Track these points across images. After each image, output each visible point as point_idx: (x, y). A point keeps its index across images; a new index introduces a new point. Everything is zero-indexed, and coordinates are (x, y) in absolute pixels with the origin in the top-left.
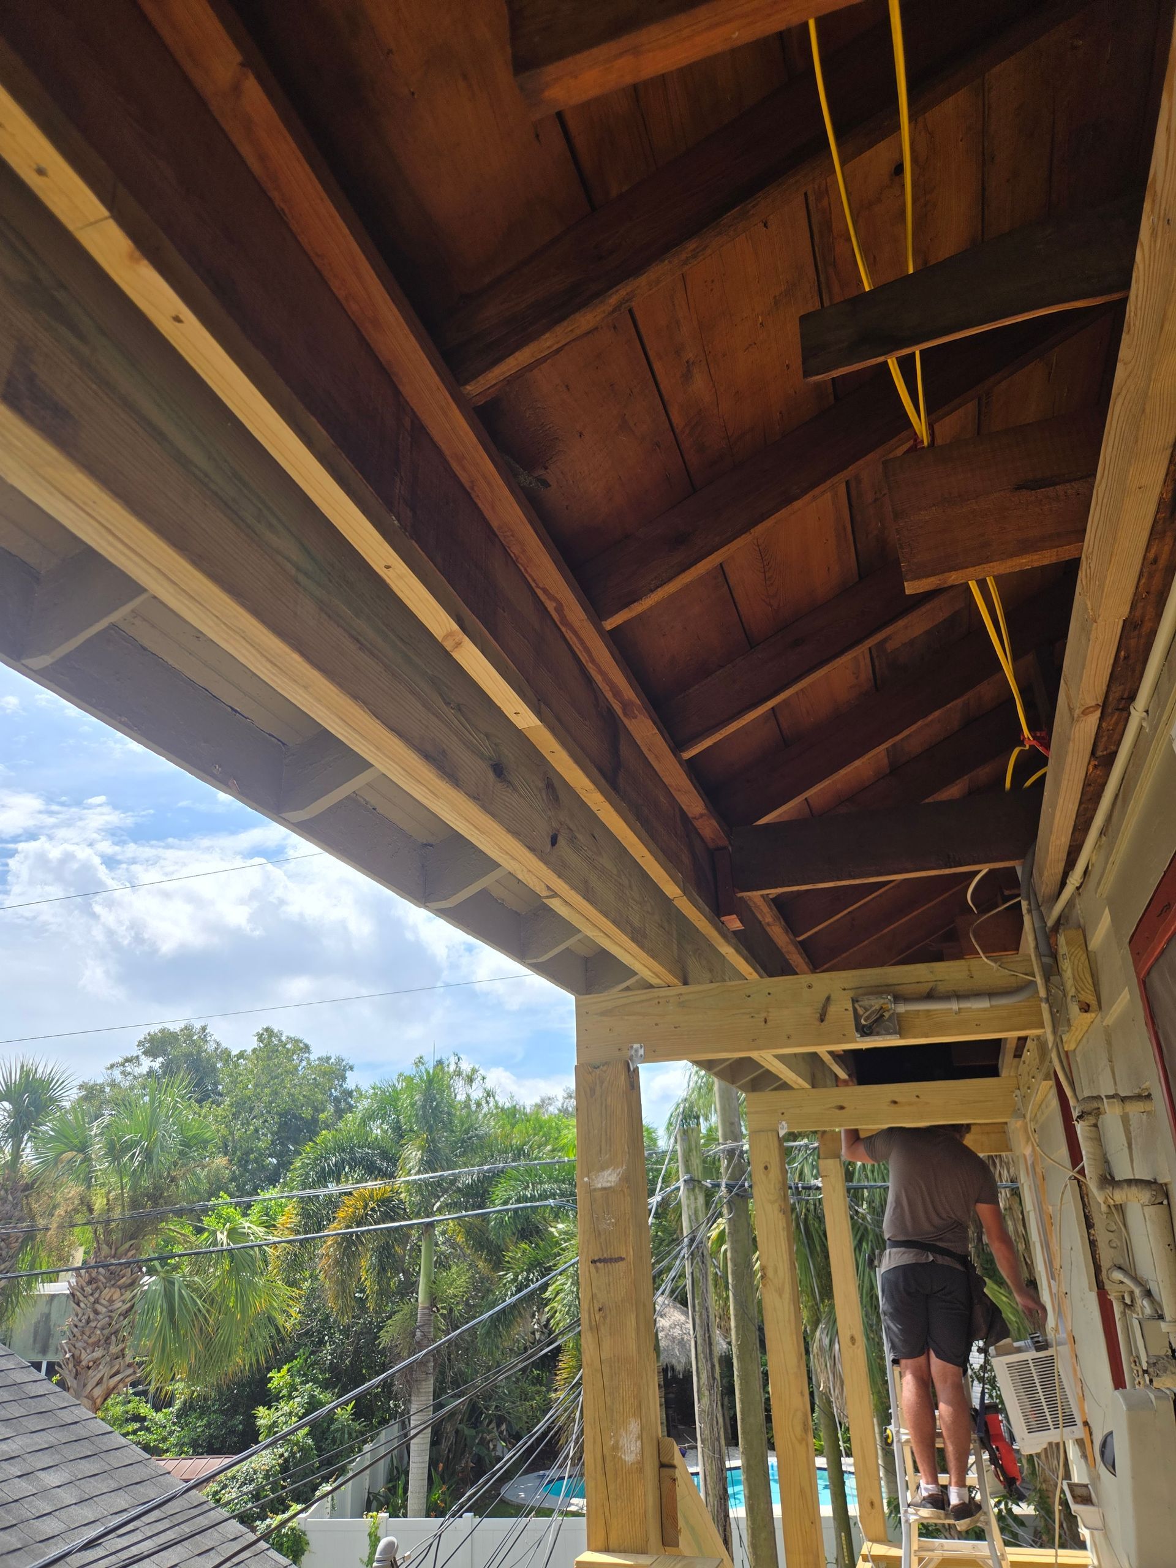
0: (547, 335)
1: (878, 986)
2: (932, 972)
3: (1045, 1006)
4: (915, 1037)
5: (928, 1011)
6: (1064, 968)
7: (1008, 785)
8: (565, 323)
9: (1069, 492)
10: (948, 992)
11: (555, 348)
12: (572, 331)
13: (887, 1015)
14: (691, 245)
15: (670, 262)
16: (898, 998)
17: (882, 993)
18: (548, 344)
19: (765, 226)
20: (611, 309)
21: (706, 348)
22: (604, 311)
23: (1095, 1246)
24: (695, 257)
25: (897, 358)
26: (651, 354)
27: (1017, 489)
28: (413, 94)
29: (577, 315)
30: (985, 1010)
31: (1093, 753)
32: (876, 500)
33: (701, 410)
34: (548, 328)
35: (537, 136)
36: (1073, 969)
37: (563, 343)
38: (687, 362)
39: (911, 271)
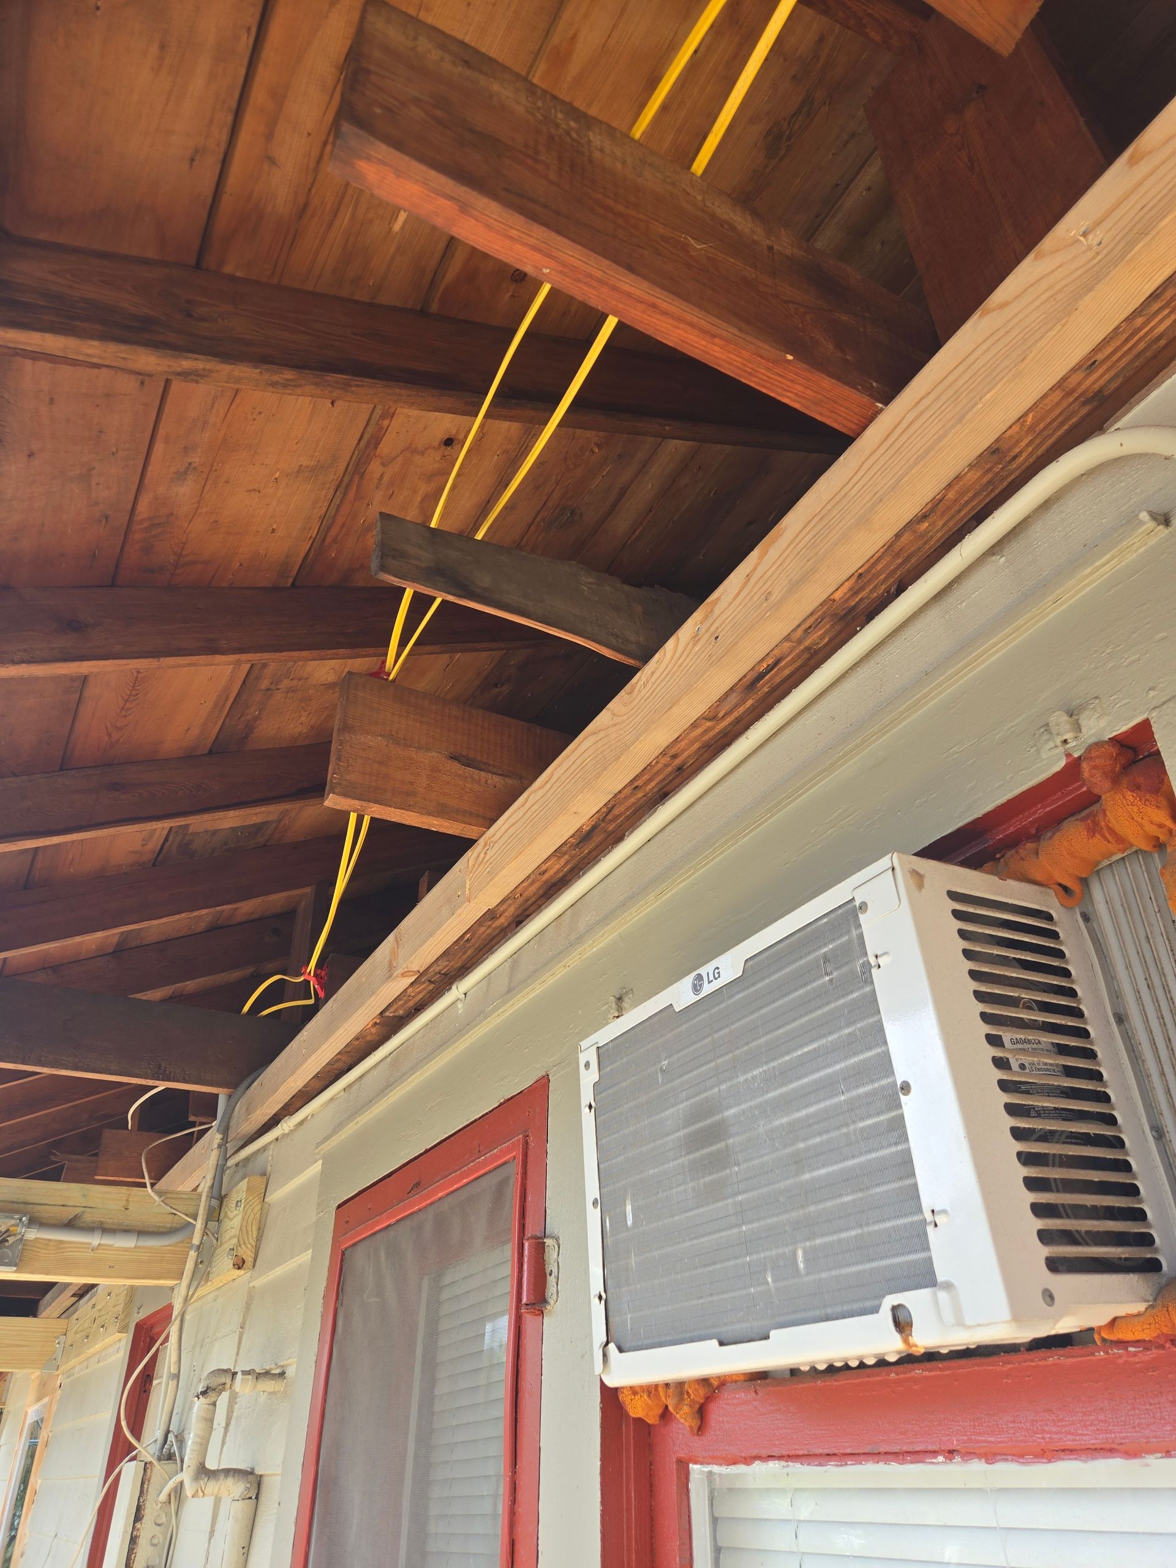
0: (96, 343)
1: (13, 1202)
2: (84, 1196)
3: (193, 1254)
4: (32, 1273)
5: (62, 1242)
6: (230, 1215)
7: (246, 1008)
8: (123, 347)
9: (489, 781)
10: (93, 1222)
11: (95, 360)
12: (124, 359)
13: (11, 1240)
14: (289, 374)
15: (261, 373)
16: (35, 1222)
17: (16, 1212)
18: (90, 351)
19: (332, 403)
20: (179, 370)
21: (215, 464)
22: (170, 366)
23: (135, 1543)
24: (285, 386)
25: (415, 592)
26: (161, 432)
27: (451, 758)
28: (98, 8)
29: (141, 349)
30: (126, 1250)
31: (382, 1013)
32: (268, 690)
33: (172, 514)
34: (103, 337)
35: (192, 160)
36: (243, 1219)
37: (106, 363)
38: (190, 464)
39: (479, 536)
